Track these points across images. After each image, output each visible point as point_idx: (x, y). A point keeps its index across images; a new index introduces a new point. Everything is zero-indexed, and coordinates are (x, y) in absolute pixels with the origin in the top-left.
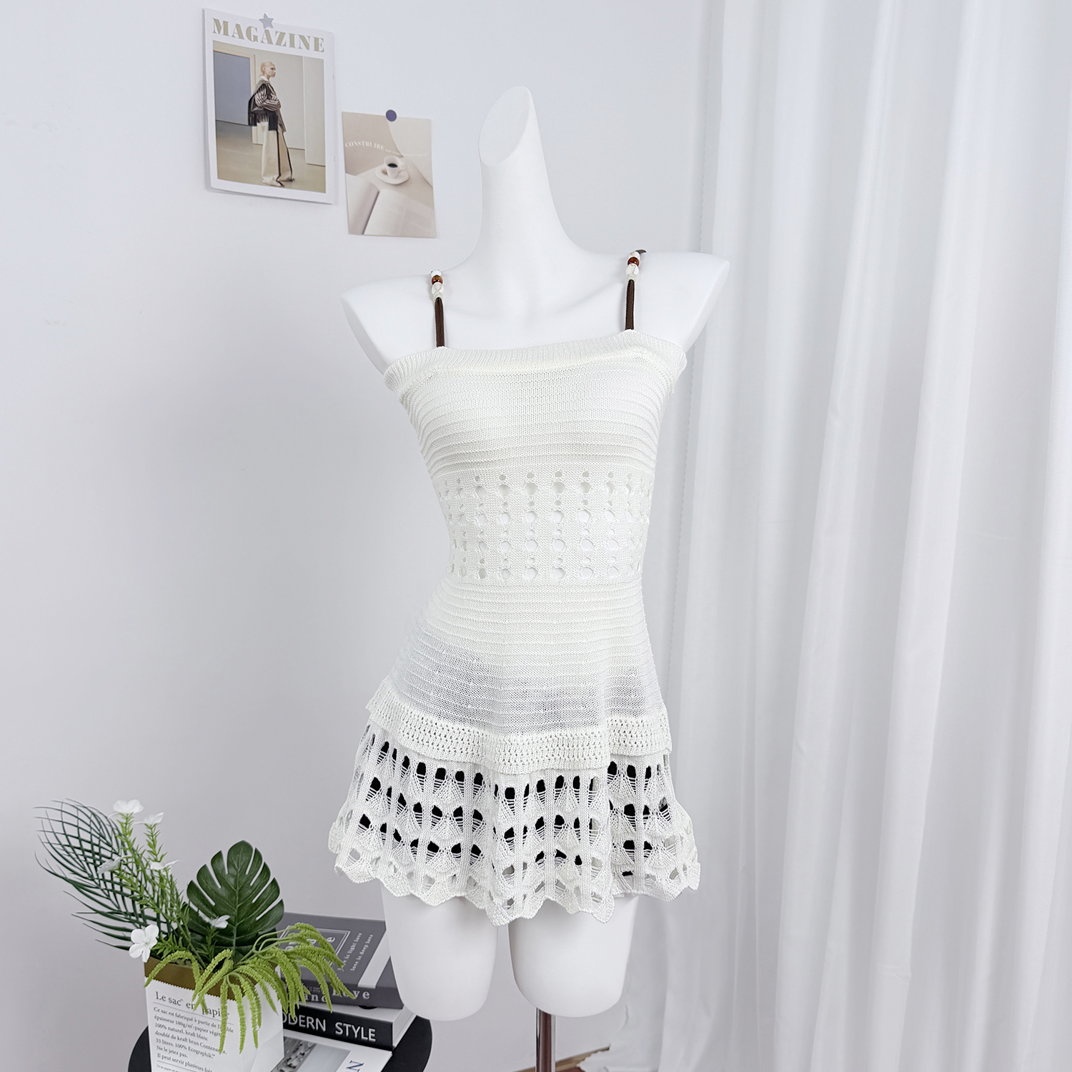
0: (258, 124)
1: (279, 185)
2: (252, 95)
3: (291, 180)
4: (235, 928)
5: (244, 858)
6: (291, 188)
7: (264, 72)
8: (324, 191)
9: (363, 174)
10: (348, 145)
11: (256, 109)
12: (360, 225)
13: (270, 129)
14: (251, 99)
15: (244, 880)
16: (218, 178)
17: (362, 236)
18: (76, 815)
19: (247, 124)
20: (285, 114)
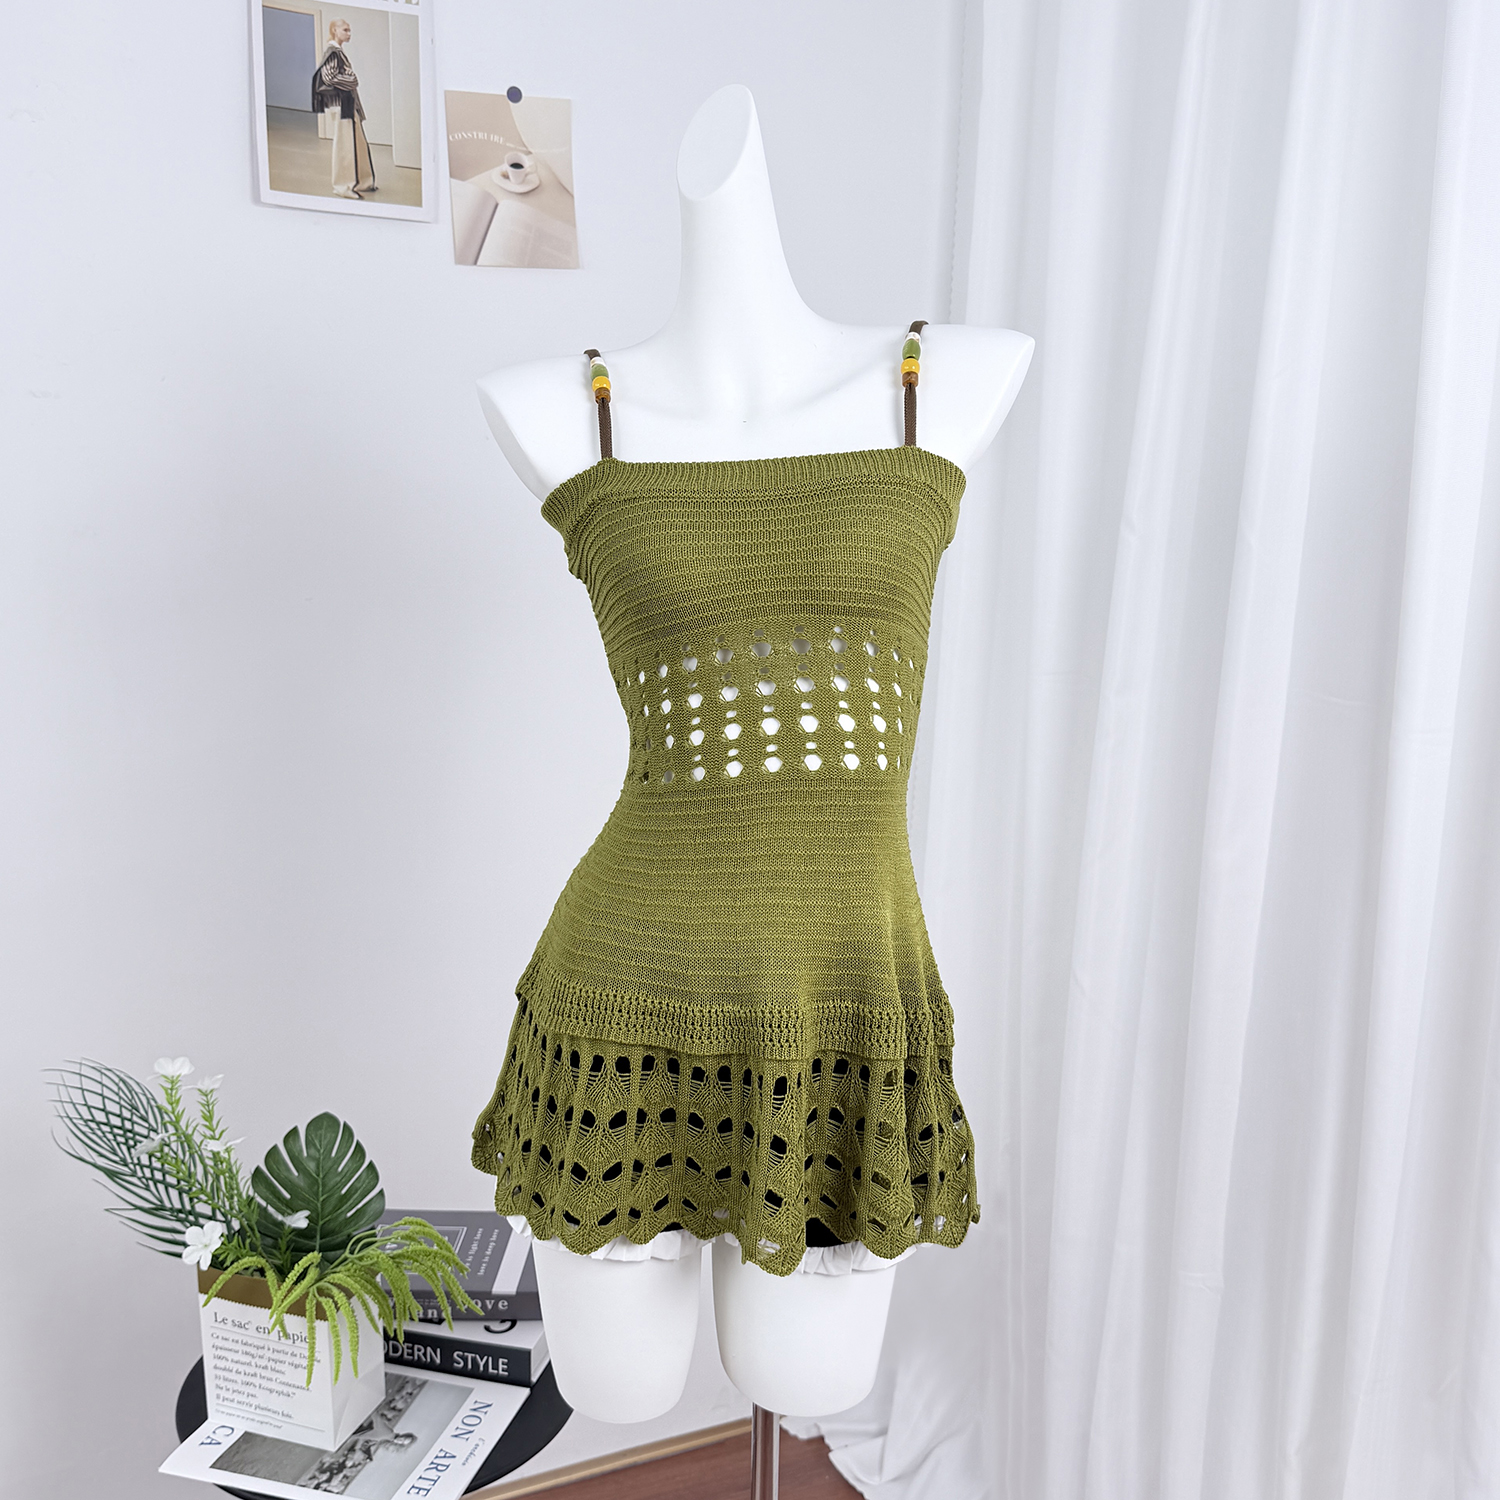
0: (326, 110)
1: (357, 196)
2: (317, 67)
3: (372, 190)
4: (318, 1228)
5: (329, 1135)
6: (373, 201)
7: (334, 36)
8: (418, 203)
9: (476, 179)
10: (453, 137)
11: (323, 88)
12: (470, 252)
13: (344, 116)
14: (316, 74)
15: (330, 1164)
16: (272, 188)
17: (475, 267)
18: (99, 1080)
19: (311, 109)
20: (363, 94)
